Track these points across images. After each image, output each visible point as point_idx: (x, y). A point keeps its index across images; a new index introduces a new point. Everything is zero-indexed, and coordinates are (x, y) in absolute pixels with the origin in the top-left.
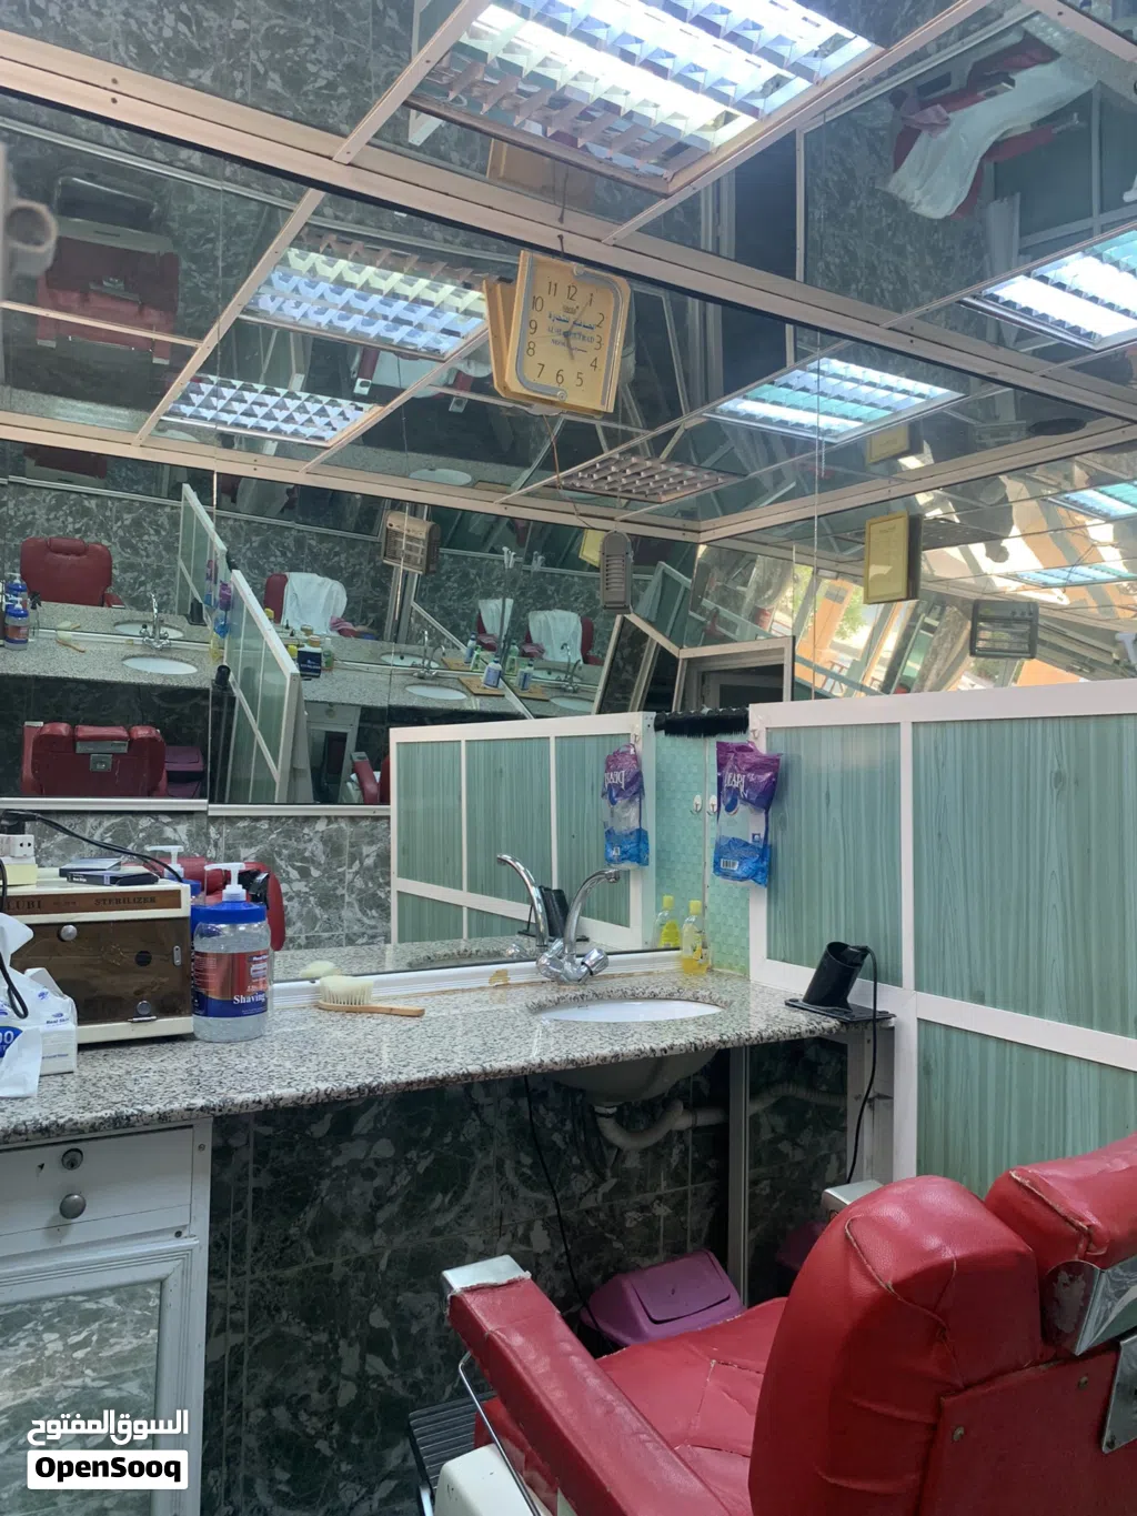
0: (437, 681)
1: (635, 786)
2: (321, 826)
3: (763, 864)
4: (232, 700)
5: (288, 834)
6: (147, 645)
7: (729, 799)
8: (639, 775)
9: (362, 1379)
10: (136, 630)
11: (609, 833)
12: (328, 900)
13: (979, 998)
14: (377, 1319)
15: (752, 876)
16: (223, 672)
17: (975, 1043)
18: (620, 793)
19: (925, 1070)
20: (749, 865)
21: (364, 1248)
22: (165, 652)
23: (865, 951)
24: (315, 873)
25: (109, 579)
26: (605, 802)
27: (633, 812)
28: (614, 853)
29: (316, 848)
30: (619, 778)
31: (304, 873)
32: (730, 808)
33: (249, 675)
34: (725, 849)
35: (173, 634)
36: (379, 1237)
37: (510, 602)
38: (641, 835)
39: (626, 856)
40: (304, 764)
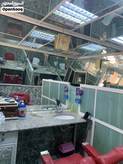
0: (49, 71)
1: (67, 91)
2: (35, 88)
3: (80, 102)
4: (26, 72)
5: (31, 89)
6: (18, 65)
7: (77, 94)
8: (68, 89)
9: (34, 153)
10: (16, 64)
11: (64, 95)
12: (35, 96)
13: (101, 120)
14: (36, 147)
15: (79, 103)
16: (26, 69)
17: (100, 125)
18: (66, 91)
19: (95, 127)
20: (79, 101)
21: (35, 139)
22: (20, 66)
23: (90, 113)
24: (34, 93)
25: (14, 57)
26: (64, 92)
27: (67, 93)
28: (65, 97)
29: (34, 90)
30: (66, 89)
31: (33, 93)
32: (77, 95)
33: (28, 69)
34: (76, 99)
35: (21, 64)
36: (36, 138)
37: (57, 62)
38: (68, 96)
39: (66, 98)
40: (34, 80)
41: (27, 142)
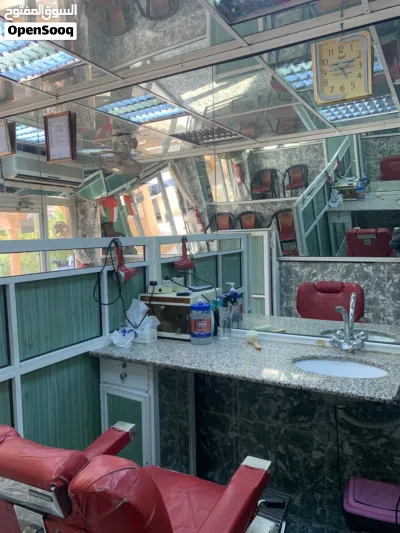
14: (281, 450)
21: (275, 423)
36: (280, 422)
41: (251, 422)
